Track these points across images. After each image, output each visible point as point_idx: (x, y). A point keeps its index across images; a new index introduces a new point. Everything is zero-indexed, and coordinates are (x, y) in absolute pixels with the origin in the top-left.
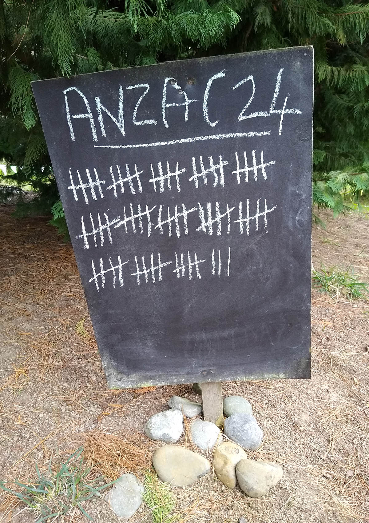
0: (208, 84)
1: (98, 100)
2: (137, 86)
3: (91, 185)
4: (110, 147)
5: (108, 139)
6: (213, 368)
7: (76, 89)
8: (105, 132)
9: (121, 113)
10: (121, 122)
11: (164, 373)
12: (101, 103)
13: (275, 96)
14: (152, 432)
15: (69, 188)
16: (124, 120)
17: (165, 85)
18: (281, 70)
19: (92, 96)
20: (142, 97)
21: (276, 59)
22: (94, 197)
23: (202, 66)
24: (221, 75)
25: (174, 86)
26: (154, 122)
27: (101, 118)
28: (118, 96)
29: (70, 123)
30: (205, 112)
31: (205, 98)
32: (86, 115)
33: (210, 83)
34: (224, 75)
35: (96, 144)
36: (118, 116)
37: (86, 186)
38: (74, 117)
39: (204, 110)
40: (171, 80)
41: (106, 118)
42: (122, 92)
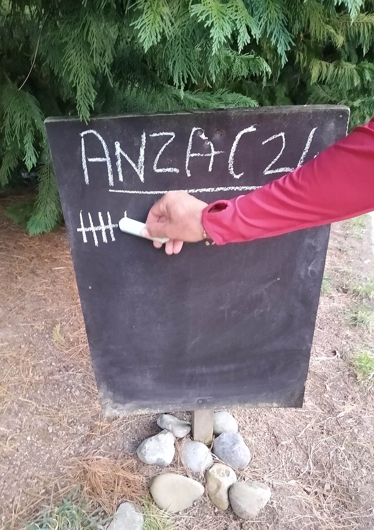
0: (236, 137)
1: (117, 145)
2: (161, 134)
3: (103, 227)
4: (126, 192)
5: (125, 184)
6: (209, 397)
7: (95, 132)
8: (122, 176)
9: (142, 159)
10: (141, 168)
11: (160, 402)
12: (121, 148)
13: (304, 153)
14: (146, 457)
15: (78, 230)
16: (144, 167)
17: (192, 134)
18: (314, 129)
19: (111, 141)
20: (166, 145)
21: (311, 118)
22: (105, 240)
23: (233, 119)
24: (251, 129)
25: (201, 136)
26: (176, 170)
27: (119, 163)
28: (141, 142)
29: (85, 166)
30: (230, 164)
31: (232, 150)
32: (103, 160)
33: (238, 137)
34: (255, 129)
35: (112, 188)
36: (138, 162)
37: (97, 228)
38: (90, 160)
39: (229, 162)
40: (197, 131)
41: (125, 163)
42: (145, 138)
